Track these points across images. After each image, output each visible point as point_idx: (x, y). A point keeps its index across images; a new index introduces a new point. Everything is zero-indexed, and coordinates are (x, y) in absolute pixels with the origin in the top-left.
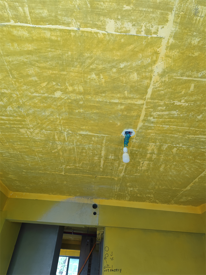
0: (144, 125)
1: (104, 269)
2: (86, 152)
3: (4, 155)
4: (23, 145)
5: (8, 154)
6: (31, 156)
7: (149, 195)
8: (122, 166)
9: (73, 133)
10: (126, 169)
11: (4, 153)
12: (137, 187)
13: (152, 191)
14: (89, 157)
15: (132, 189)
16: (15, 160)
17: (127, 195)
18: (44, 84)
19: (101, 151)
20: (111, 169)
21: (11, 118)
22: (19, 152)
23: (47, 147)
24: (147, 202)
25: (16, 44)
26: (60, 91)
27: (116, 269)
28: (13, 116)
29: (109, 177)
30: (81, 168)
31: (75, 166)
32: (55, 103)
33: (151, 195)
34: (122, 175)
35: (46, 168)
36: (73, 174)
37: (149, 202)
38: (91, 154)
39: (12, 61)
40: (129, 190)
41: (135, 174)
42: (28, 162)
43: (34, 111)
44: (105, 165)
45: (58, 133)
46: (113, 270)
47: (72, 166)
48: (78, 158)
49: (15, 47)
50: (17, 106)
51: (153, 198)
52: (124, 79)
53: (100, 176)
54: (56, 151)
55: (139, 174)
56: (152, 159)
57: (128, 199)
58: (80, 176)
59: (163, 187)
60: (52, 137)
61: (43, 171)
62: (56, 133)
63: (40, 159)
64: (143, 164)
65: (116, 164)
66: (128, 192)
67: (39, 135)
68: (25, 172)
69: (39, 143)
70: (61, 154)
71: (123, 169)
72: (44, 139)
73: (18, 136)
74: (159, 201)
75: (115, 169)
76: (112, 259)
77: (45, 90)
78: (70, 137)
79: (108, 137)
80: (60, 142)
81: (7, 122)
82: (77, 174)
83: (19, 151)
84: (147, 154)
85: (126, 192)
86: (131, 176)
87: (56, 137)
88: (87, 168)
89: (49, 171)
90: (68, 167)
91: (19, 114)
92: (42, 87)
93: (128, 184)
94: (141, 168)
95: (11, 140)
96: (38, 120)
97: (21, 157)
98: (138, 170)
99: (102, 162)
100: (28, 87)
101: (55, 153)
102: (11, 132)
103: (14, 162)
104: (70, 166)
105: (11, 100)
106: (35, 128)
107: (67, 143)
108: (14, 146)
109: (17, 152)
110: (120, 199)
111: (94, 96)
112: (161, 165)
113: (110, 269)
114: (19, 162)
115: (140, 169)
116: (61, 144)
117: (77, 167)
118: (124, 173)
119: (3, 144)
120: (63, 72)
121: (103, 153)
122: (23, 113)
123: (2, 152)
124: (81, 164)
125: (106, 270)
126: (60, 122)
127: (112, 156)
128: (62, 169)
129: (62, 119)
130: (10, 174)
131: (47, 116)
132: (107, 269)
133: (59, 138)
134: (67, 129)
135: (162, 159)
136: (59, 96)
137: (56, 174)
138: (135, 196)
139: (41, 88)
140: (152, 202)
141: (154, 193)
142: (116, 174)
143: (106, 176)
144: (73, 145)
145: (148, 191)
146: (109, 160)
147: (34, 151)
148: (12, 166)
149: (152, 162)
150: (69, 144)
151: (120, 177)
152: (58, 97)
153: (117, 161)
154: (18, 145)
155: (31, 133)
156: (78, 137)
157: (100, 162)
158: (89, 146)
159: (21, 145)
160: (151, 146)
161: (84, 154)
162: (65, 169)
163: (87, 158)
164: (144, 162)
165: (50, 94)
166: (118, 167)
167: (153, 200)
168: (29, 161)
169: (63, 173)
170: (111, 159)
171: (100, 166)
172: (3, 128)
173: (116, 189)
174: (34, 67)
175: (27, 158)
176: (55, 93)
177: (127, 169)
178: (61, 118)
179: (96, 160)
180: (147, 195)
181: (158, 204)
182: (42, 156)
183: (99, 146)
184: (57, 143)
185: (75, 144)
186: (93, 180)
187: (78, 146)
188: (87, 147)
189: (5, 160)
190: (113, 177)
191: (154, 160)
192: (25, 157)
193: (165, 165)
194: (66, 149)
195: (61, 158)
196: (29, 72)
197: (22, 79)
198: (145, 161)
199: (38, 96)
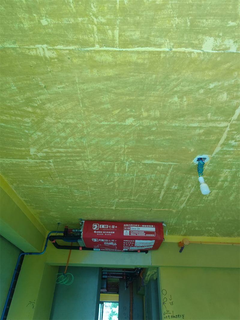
0: (222, 149)
1: (164, 316)
2: (146, 183)
3: (50, 191)
4: (75, 178)
5: (56, 190)
6: (81, 190)
7: (210, 228)
8: (184, 197)
9: (136, 163)
10: (188, 200)
11: (52, 188)
12: (197, 219)
13: (214, 223)
14: (148, 189)
15: (190, 222)
16: (62, 196)
17: (183, 228)
18: (117, 112)
19: (164, 181)
20: (171, 200)
21: (70, 150)
22: (68, 187)
23: (102, 179)
24: (205, 235)
25: (96, 70)
26: (132, 118)
27: (177, 315)
28: (73, 148)
29: (166, 210)
30: (136, 201)
31: (129, 199)
32: (124, 131)
33: (212, 228)
34: (182, 207)
35: (95, 203)
36: (124, 208)
37: (208, 236)
38: (152, 184)
39: (87, 89)
40: (186, 224)
41: (199, 205)
42: (76, 197)
43: (97, 141)
44: (165, 197)
45: (118, 164)
46: (174, 317)
47: (125, 199)
48: (136, 190)
49: (94, 74)
50: (80, 136)
51: (214, 231)
52: (211, 100)
53: (156, 208)
54: (112, 183)
55: (203, 204)
56: (223, 188)
57: (184, 233)
58: (132, 209)
59: (229, 218)
60: (111, 169)
61: (91, 207)
62: (117, 163)
63: (91, 193)
64: (211, 194)
65: (178, 195)
66: (185, 226)
67: (97, 167)
68: (70, 208)
69: (94, 175)
70: (117, 186)
71: (185, 200)
72: (101, 171)
73: (73, 169)
74: (219, 234)
75: (175, 200)
76: (172, 304)
77: (115, 117)
78: (131, 167)
79: (177, 165)
80: (118, 173)
81: (64, 155)
82: (129, 208)
83: (70, 186)
84: (219, 181)
85: (183, 225)
86: (193, 208)
87: (116, 168)
88: (143, 201)
89: (97, 206)
90: (122, 201)
91: (80, 145)
92: (114, 114)
93: (187, 217)
94: (207, 197)
95: (63, 174)
96: (100, 150)
97: (70, 192)
98: (203, 201)
99: (163, 193)
100: (97, 116)
101: (110, 185)
102: (65, 165)
103: (61, 197)
104: (123, 199)
105: (75, 130)
106: (94, 160)
107: (126, 174)
108: (65, 180)
109: (67, 187)
110: (174, 234)
111: (171, 121)
112: (232, 194)
113: (170, 315)
114: (67, 197)
115: (206, 199)
116: (120, 175)
117: (132, 200)
118: (185, 204)
119: (53, 178)
120: (141, 97)
121: (166, 183)
122: (85, 144)
123: (50, 187)
124: (137, 197)
125: (167, 317)
126: (124, 152)
127: (175, 186)
128: (114, 203)
129: (128, 148)
130: (52, 211)
131: (111, 146)
132: (167, 315)
133: (118, 169)
134: (131, 159)
135: (235, 187)
136: (130, 123)
137: (106, 209)
138: (192, 229)
139: (112, 115)
140: (211, 236)
141: (217, 225)
142: (176, 206)
143: (163, 208)
144: (132, 176)
145: (209, 223)
146: (170, 191)
147: (86, 184)
148: (57, 202)
149: (222, 191)
150: (129, 175)
151: (180, 208)
152: (128, 124)
153: (180, 191)
154: (70, 178)
155: (88, 165)
156: (141, 167)
157: (160, 193)
158: (151, 177)
159: (73, 178)
160: (225, 173)
161: (143, 185)
162: (117, 202)
163: (146, 189)
164: (212, 191)
165: (121, 122)
166: (180, 197)
167: (213, 233)
168: (78, 195)
169: (114, 208)
170: (173, 189)
171: (159, 197)
172: (58, 161)
173: (172, 223)
174: (109, 94)
175: (77, 193)
176: (127, 120)
177: (191, 200)
178: (126, 146)
179: (156, 192)
180: (207, 228)
181: (218, 238)
182: (94, 189)
183: (163, 176)
184: (114, 175)
185: (135, 175)
186: (147, 213)
187: (138, 176)
188: (148, 177)
189: (50, 196)
190: (171, 210)
191: (225, 189)
192: (74, 192)
193: (236, 193)
194: (124, 180)
195: (115, 191)
196: (102, 99)
197: (93, 108)
198: (214, 189)
199: (107, 125)
